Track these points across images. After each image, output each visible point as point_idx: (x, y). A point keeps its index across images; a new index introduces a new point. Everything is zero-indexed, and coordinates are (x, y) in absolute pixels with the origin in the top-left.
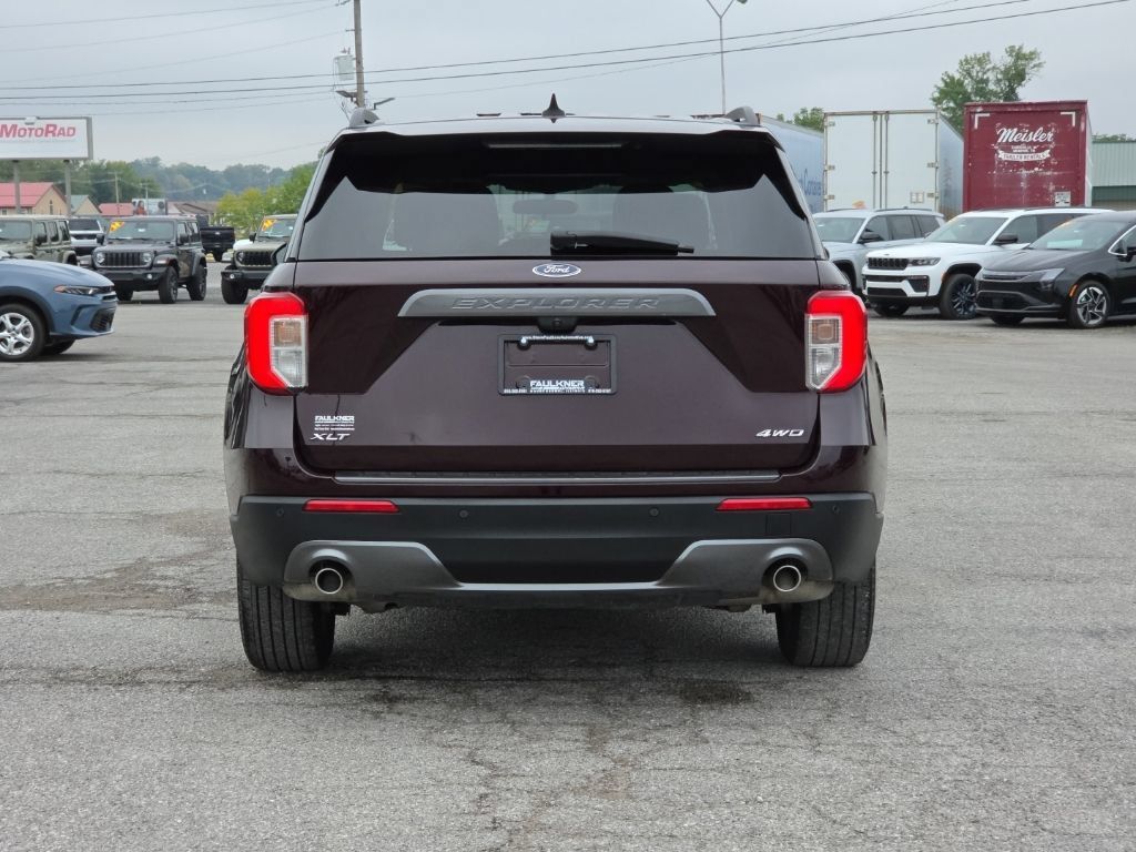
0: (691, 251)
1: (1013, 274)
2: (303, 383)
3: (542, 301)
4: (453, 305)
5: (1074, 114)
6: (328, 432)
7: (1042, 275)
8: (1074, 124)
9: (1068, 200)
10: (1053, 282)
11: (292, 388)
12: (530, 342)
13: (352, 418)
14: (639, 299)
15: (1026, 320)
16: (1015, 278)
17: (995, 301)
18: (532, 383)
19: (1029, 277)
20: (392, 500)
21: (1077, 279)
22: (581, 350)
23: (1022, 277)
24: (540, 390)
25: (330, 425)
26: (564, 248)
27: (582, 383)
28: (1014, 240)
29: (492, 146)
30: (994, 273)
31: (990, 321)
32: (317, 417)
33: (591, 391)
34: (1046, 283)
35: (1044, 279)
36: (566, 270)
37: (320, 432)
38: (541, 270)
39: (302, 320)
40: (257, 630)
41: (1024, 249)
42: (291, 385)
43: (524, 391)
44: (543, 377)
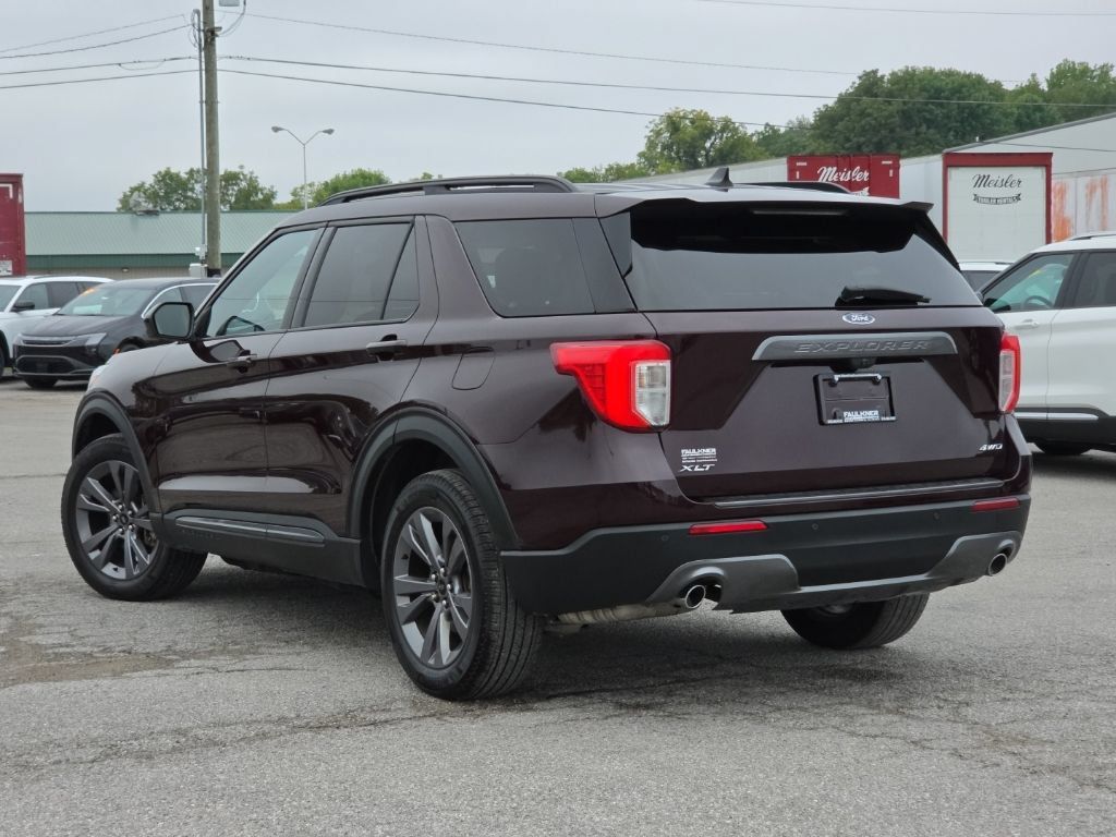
0: (927, 301)
1: (56, 339)
2: (666, 421)
3: (856, 346)
4: (797, 349)
5: (10, 186)
6: (696, 464)
7: (86, 340)
8: (11, 196)
9: (10, 268)
10: (97, 347)
11: (654, 426)
12: (841, 380)
13: (714, 450)
14: (916, 341)
15: (60, 383)
16: (59, 343)
17: (39, 365)
18: (845, 414)
19: (72, 341)
20: (761, 519)
21: (118, 343)
22: (870, 385)
23: (66, 342)
24: (851, 420)
25: (696, 458)
26: (851, 300)
27: (876, 412)
28: (31, 307)
29: (756, 212)
30: (36, 339)
31: (24, 385)
32: (683, 451)
33: (883, 419)
34: (91, 347)
35: (89, 343)
36: (866, 318)
37: (688, 465)
38: (849, 318)
39: (667, 364)
40: (495, 661)
41: (55, 315)
42: (654, 423)
43: (841, 421)
44: (852, 409)
